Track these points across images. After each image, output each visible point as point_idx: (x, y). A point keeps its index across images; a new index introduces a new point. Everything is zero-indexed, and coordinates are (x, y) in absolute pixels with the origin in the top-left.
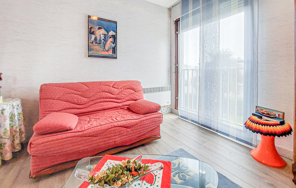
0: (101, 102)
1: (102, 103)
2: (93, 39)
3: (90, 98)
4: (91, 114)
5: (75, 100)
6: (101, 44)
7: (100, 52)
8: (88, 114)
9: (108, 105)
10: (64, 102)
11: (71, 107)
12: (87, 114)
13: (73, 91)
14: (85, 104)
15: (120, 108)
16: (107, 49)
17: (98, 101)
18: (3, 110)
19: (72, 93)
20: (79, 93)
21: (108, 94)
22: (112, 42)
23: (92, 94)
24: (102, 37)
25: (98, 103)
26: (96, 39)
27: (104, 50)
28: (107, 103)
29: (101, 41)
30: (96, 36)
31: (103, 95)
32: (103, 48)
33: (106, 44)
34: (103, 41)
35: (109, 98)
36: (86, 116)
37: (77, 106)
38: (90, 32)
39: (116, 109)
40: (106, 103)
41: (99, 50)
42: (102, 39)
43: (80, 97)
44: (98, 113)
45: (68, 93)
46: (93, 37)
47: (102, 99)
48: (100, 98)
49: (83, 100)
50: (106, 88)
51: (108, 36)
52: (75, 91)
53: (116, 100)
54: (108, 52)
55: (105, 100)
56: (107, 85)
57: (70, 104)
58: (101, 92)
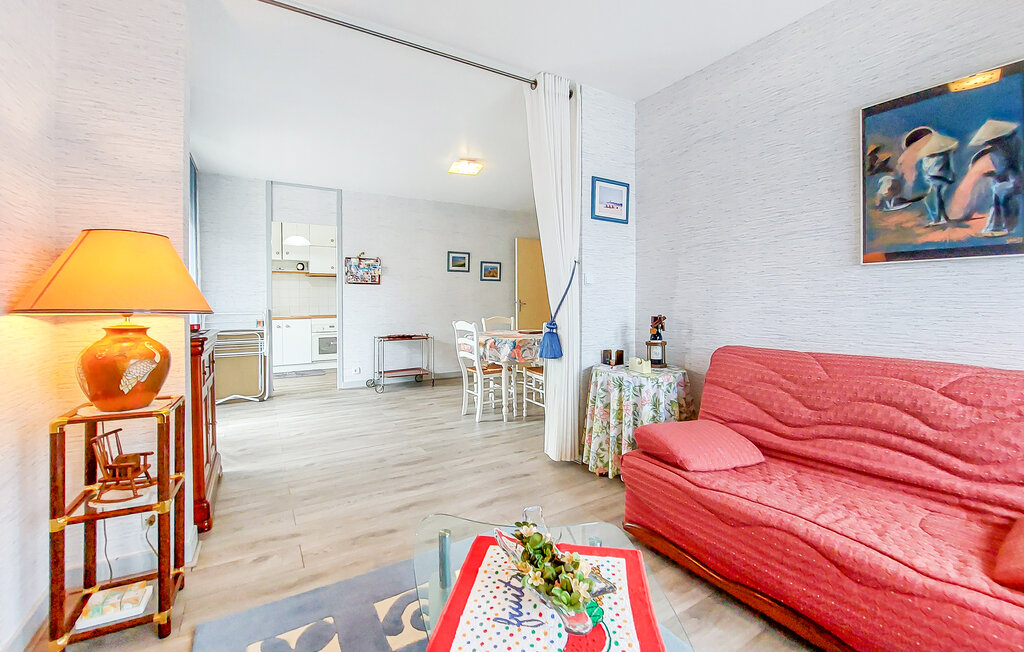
0: (862, 439)
1: (863, 446)
2: (884, 190)
3: (822, 413)
4: (812, 467)
5: (776, 405)
6: (925, 201)
7: (919, 235)
8: (801, 464)
9: (892, 462)
10: (748, 404)
11: (760, 421)
12: (801, 461)
13: (776, 377)
14: (800, 426)
15: (957, 500)
16: (960, 216)
17: (849, 430)
18: (641, 386)
19: (774, 383)
20: (792, 388)
21: (906, 417)
22: (990, 174)
23: (834, 399)
24: (931, 167)
25: (849, 438)
26: (897, 186)
27: (943, 221)
28: (887, 451)
29: (926, 187)
30: (897, 174)
31: (879, 414)
32: (937, 213)
33: (950, 193)
34: (932, 185)
35: (902, 436)
36: (792, 466)
37: (777, 425)
38: (872, 167)
39: (931, 499)
40: (881, 450)
41: (912, 227)
42: (927, 177)
43: (791, 400)
44: (837, 474)
45: (763, 380)
46: (885, 182)
47: (869, 430)
48: (864, 425)
49: (798, 411)
50: (905, 392)
51: (965, 152)
52: (784, 377)
53: (942, 457)
54: (968, 227)
55: (883, 436)
56: (914, 381)
57: (759, 412)
58: (872, 401)
